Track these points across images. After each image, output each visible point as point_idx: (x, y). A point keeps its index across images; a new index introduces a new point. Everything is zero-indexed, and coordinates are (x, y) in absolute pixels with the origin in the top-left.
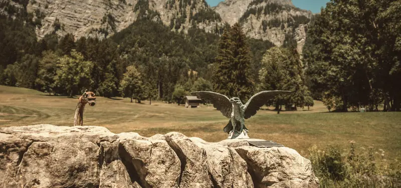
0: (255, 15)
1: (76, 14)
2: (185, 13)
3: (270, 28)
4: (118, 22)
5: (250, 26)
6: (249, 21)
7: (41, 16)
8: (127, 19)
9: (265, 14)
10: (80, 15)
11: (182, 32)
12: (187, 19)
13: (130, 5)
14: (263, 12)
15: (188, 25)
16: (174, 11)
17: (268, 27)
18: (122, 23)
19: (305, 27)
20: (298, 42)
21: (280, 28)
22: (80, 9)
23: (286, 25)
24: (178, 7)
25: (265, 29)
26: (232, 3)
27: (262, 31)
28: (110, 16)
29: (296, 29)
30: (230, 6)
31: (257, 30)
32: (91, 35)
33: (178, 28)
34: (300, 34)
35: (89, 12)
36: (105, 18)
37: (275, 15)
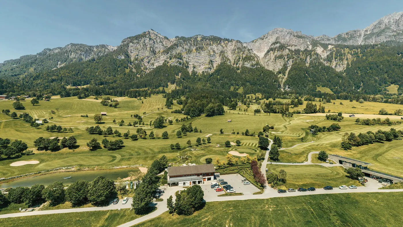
0: (273, 51)
1: (199, 61)
2: (240, 56)
3: (278, 59)
4: (214, 62)
5: (269, 58)
6: (269, 55)
7: (187, 63)
8: (217, 60)
9: (278, 51)
10: (200, 61)
11: (239, 67)
12: (241, 59)
13: (217, 53)
14: (277, 50)
15: (241, 62)
16: (235, 55)
17: (277, 59)
18: (215, 62)
19: (292, 60)
20: (288, 67)
21: (283, 59)
22: (200, 58)
23: (286, 57)
24: (237, 53)
25: (275, 60)
26: (265, 38)
27: (274, 61)
28: (211, 61)
29: (288, 61)
30: (264, 40)
31: (272, 60)
32: (206, 70)
33: (237, 64)
34: (290, 64)
35: (203, 59)
36: (209, 62)
37: (282, 51)
